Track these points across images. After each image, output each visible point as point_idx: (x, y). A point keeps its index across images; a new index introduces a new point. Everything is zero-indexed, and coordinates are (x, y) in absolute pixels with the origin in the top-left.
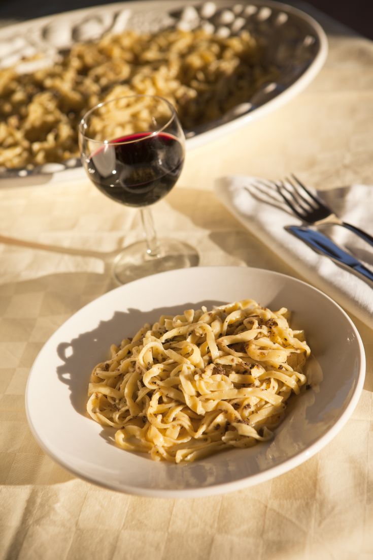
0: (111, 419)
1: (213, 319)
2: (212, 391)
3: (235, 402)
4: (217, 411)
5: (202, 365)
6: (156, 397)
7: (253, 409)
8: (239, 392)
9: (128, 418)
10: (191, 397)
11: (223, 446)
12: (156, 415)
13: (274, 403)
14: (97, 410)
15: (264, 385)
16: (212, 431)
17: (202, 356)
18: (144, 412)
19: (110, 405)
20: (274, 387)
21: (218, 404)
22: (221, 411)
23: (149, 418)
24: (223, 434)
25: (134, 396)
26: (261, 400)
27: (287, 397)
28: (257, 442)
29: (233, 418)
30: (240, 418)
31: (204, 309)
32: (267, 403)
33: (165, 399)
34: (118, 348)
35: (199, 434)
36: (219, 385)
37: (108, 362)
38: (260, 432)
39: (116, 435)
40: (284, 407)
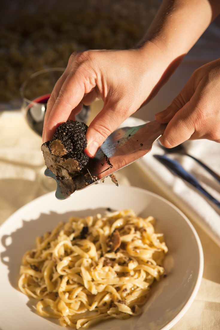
0: (35, 293)
1: (105, 224)
2: (103, 279)
3: (117, 286)
4: (105, 292)
5: (96, 259)
6: (65, 280)
7: (128, 291)
8: (120, 280)
9: (46, 293)
10: (89, 281)
11: (108, 317)
12: (64, 292)
13: (143, 288)
14: (26, 286)
15: (137, 274)
16: (101, 307)
17: (97, 250)
18: (57, 289)
19: (34, 282)
20: (143, 277)
21: (106, 287)
22: (108, 293)
23: (60, 295)
24: (108, 309)
25: (51, 277)
26: (134, 285)
27: (151, 282)
28: (130, 316)
29: (116, 298)
30: (120, 298)
31: (99, 216)
32: (138, 287)
33: (71, 282)
34: (42, 241)
35: (93, 308)
36: (107, 275)
37: (34, 250)
38: (133, 309)
39: (37, 306)
40: (149, 290)
